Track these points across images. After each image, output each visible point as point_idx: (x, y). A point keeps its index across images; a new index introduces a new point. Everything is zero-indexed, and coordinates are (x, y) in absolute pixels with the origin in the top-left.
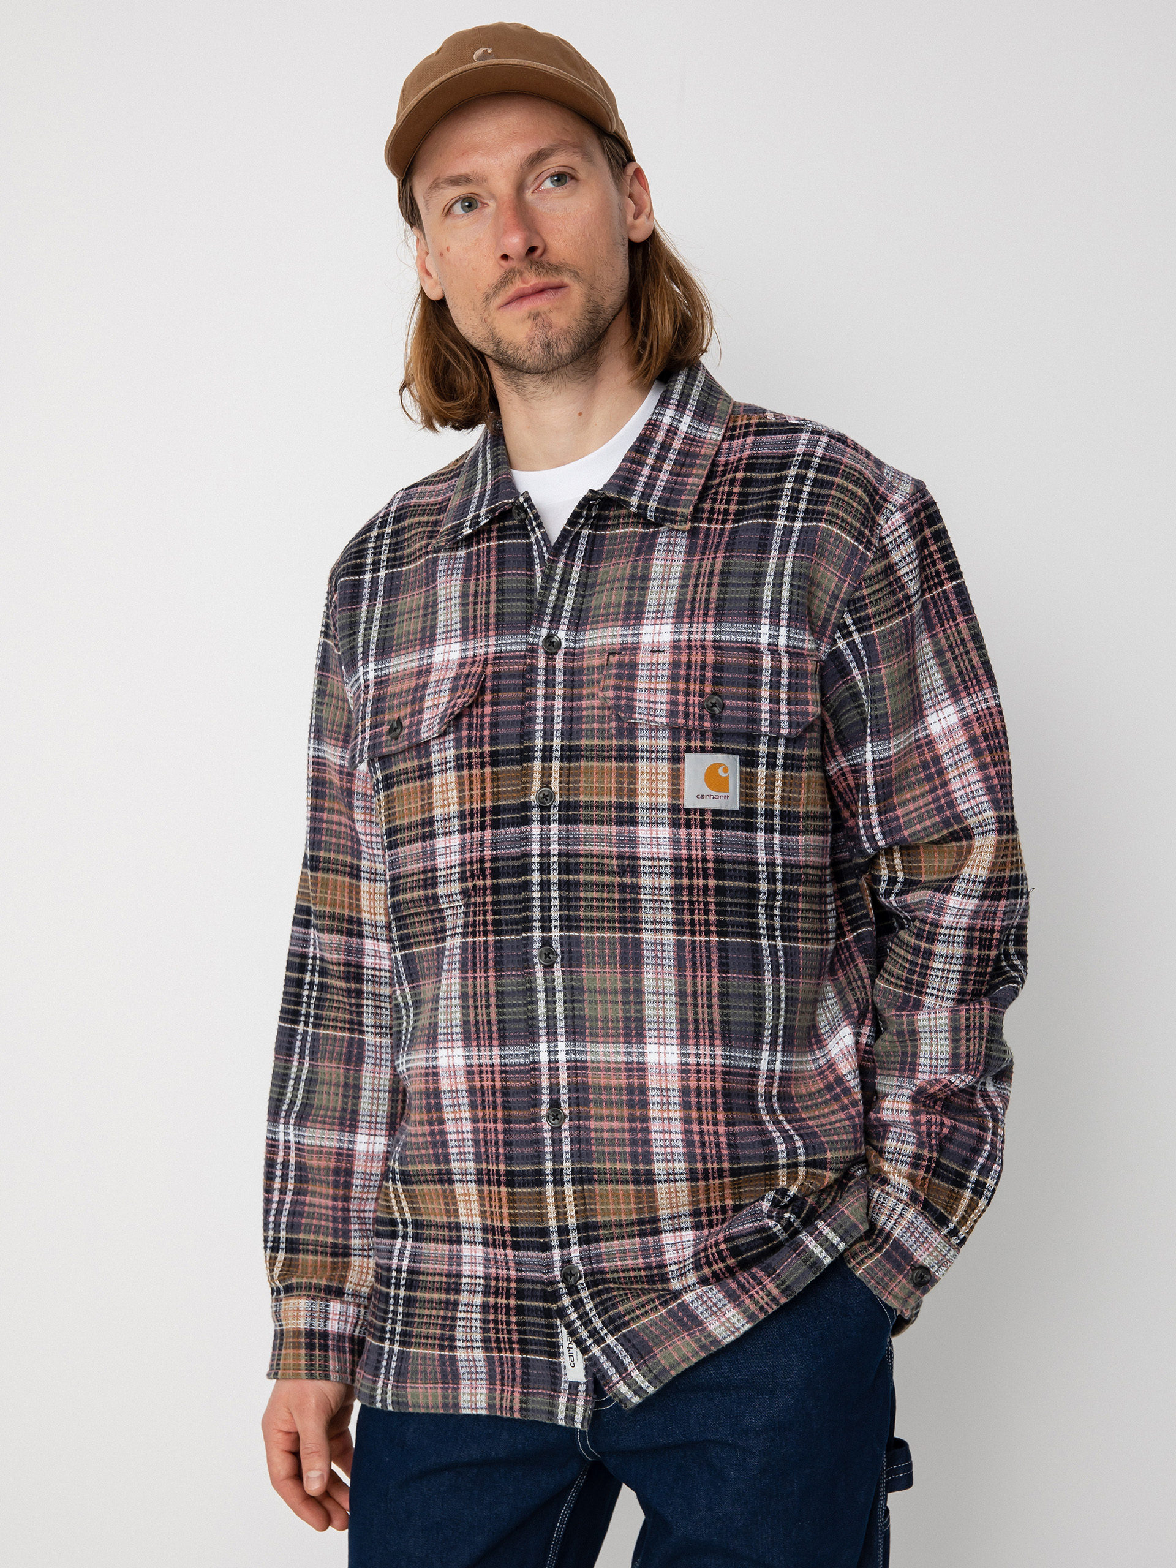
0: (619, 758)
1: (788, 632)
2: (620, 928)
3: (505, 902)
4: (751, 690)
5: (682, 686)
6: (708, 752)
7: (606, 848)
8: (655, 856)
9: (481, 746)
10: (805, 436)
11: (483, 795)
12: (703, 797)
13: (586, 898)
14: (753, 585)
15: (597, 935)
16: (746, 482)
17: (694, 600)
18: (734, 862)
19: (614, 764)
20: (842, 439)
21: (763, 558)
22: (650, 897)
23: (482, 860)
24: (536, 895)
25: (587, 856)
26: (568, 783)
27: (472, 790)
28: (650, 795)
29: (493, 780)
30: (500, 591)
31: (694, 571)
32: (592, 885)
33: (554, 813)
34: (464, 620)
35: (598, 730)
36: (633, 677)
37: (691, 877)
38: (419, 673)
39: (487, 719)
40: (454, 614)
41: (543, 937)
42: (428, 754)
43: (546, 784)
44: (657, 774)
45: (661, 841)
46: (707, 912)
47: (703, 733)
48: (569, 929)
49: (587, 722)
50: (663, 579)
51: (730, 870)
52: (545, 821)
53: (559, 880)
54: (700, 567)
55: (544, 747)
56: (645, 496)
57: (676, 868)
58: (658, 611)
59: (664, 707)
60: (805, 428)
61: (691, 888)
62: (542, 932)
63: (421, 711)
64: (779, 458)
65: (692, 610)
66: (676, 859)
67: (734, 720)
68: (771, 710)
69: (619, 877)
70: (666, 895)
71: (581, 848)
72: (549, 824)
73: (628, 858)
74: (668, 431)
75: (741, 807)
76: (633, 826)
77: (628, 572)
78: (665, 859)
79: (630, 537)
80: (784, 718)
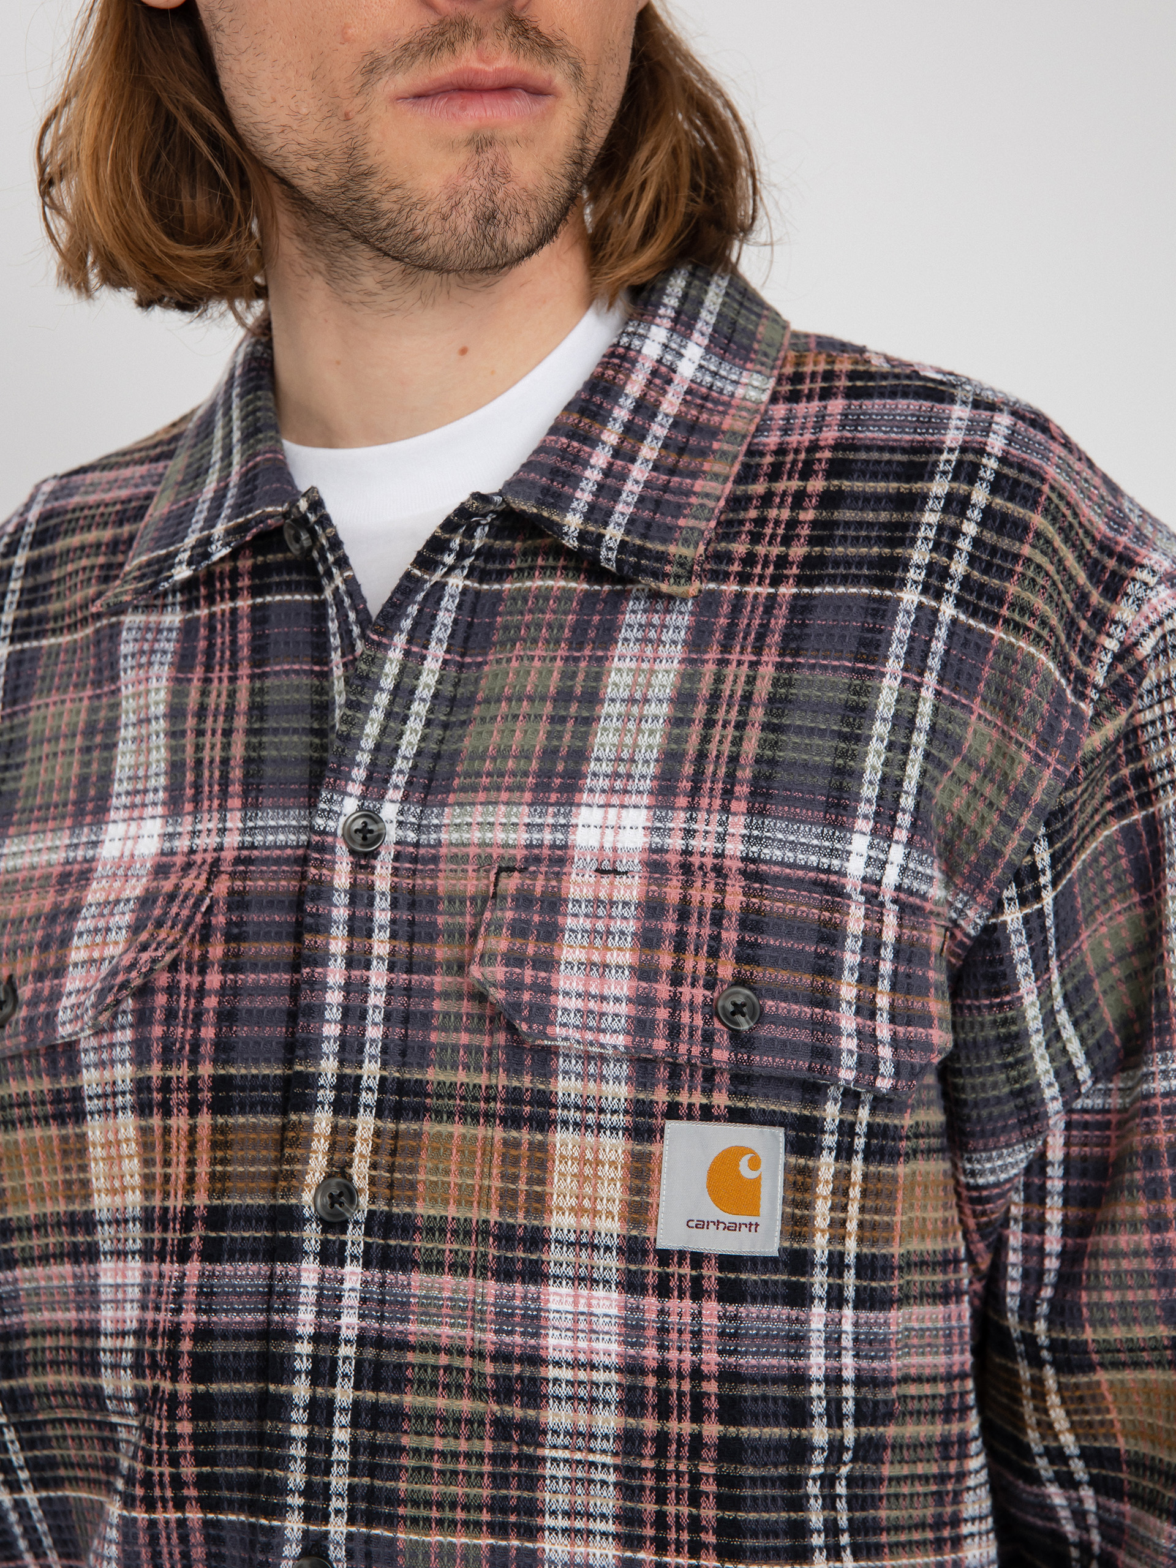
0: (512, 1120)
1: (908, 857)
2: (491, 1526)
3: (227, 1437)
4: (820, 981)
5: (666, 960)
6: (718, 1119)
7: (468, 1333)
8: (582, 1358)
9: (193, 1064)
10: (959, 413)
11: (191, 1178)
12: (701, 1225)
13: (416, 1451)
14: (843, 736)
15: (435, 1538)
16: (830, 500)
17: (702, 756)
18: (764, 1380)
19: (498, 1133)
20: (1039, 422)
21: (869, 675)
22: (566, 1454)
24: (299, 1431)
25: (423, 1349)
26: (391, 1169)
27: (167, 1163)
28: (578, 1211)
29: (215, 1145)
30: (259, 709)
31: (705, 686)
32: (432, 1419)
33: (355, 1238)
34: (175, 768)
35: (468, 1048)
36: (551, 933)
37: (663, 1414)
38: (64, 878)
39: (211, 1002)
40: (152, 755)
41: (306, 1533)
43: (340, 1170)
44: (598, 1162)
45: (600, 1325)
46: (695, 1499)
47: (709, 1076)
48: (371, 1519)
49: (444, 1029)
51: (755, 1399)
52: (332, 1255)
53: (356, 1403)
54: (720, 679)
55: (341, 1078)
56: (598, 514)
57: (631, 1389)
58: (616, 776)
59: (623, 1009)
60: (959, 394)
61: (662, 1439)
62: (307, 1520)
63: (60, 971)
64: (904, 451)
65: (697, 779)
66: (632, 1368)
67: (783, 1047)
68: (859, 1032)
69: (498, 1403)
70: (604, 1452)
71: (411, 1327)
72: (342, 1264)
73: (521, 1360)
74: (654, 373)
75: (782, 1250)
76: (536, 1283)
77: (554, 683)
78: (606, 1368)
79: (558, 599)
80: (885, 1052)
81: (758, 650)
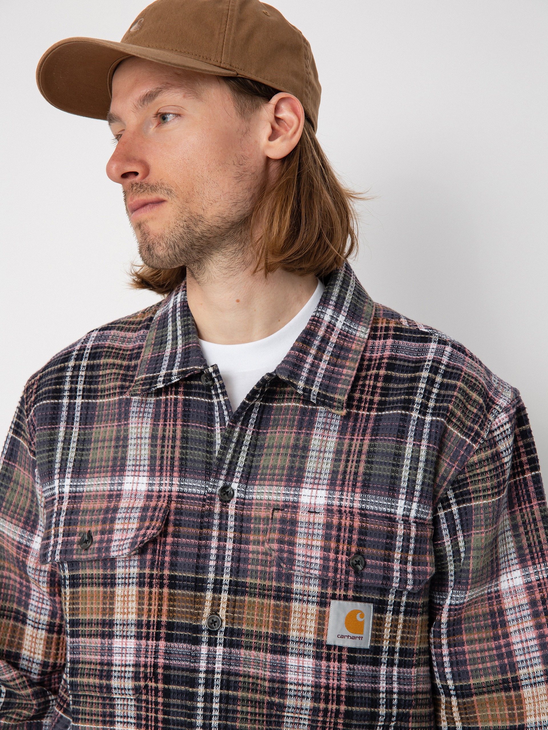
0: (277, 598)
1: (419, 507)
3: (174, 705)
4: (387, 552)
5: (333, 545)
6: (349, 600)
7: (260, 671)
8: (300, 682)
9: (162, 569)
10: (433, 346)
11: (160, 611)
12: (342, 637)
13: (242, 712)
14: (393, 465)
16: (387, 379)
17: (345, 472)
18: (362, 691)
19: (273, 602)
20: (462, 349)
21: (401, 442)
22: (292, 715)
23: (155, 666)
24: (200, 705)
25: (245, 676)
26: (234, 613)
27: (150, 605)
28: (300, 630)
29: (170, 600)
30: (185, 439)
31: (345, 448)
33: (220, 637)
34: (152, 458)
35: (261, 572)
36: (293, 533)
37: (327, 702)
38: (110, 496)
39: (168, 548)
40: (143, 452)
42: (113, 567)
43: (215, 612)
44: (307, 614)
45: (306, 670)
47: (347, 585)
49: (253, 564)
50: (320, 451)
51: (358, 698)
52: (212, 643)
53: (221, 694)
54: (350, 445)
55: (216, 580)
56: (309, 381)
57: (316, 693)
58: (315, 478)
59: (319, 561)
60: (434, 337)
61: (326, 711)
63: (111, 532)
64: (413, 362)
65: (343, 480)
66: (317, 686)
67: (372, 576)
68: (400, 569)
69: (269, 696)
70: (305, 714)
71: (241, 669)
72: (216, 646)
73: (279, 682)
74: (328, 327)
75: (371, 646)
76: (284, 655)
77: (292, 442)
78: (308, 686)
79: (292, 410)
80: (410, 576)
81: (364, 435)
